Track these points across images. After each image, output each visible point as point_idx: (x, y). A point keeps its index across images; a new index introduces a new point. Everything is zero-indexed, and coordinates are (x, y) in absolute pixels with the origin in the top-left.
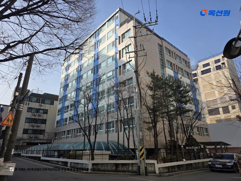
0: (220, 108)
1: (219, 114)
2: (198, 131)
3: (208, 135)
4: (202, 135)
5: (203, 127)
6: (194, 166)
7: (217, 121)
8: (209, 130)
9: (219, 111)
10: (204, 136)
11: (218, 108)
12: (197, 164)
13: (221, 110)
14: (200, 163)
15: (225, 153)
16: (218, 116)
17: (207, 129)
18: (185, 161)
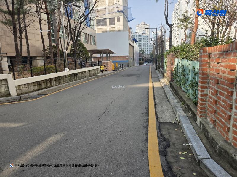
0: (108, 18)
1: (106, 25)
2: (86, 39)
3: (95, 44)
4: (89, 44)
5: (91, 35)
6: (80, 75)
7: (103, 32)
8: (97, 39)
9: (106, 22)
10: (91, 44)
11: (106, 19)
12: (84, 72)
13: (108, 21)
14: (86, 72)
15: (109, 60)
16: (105, 27)
17: (94, 37)
18: (68, 71)
